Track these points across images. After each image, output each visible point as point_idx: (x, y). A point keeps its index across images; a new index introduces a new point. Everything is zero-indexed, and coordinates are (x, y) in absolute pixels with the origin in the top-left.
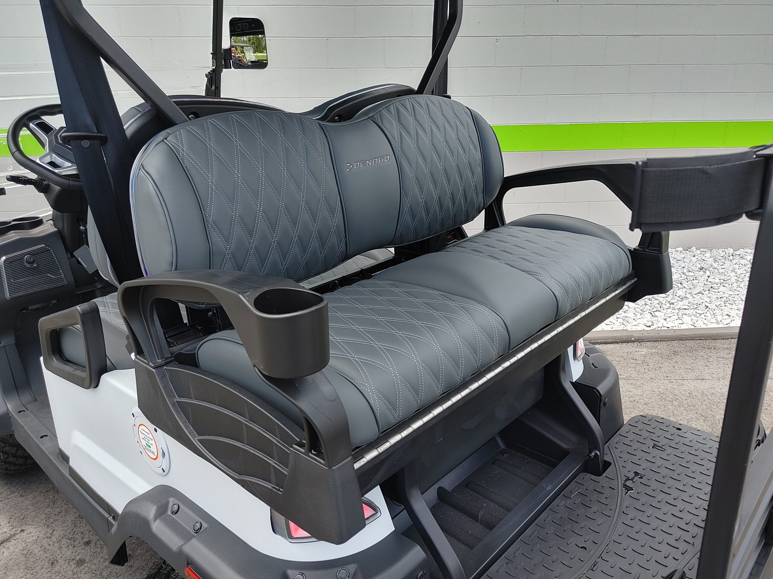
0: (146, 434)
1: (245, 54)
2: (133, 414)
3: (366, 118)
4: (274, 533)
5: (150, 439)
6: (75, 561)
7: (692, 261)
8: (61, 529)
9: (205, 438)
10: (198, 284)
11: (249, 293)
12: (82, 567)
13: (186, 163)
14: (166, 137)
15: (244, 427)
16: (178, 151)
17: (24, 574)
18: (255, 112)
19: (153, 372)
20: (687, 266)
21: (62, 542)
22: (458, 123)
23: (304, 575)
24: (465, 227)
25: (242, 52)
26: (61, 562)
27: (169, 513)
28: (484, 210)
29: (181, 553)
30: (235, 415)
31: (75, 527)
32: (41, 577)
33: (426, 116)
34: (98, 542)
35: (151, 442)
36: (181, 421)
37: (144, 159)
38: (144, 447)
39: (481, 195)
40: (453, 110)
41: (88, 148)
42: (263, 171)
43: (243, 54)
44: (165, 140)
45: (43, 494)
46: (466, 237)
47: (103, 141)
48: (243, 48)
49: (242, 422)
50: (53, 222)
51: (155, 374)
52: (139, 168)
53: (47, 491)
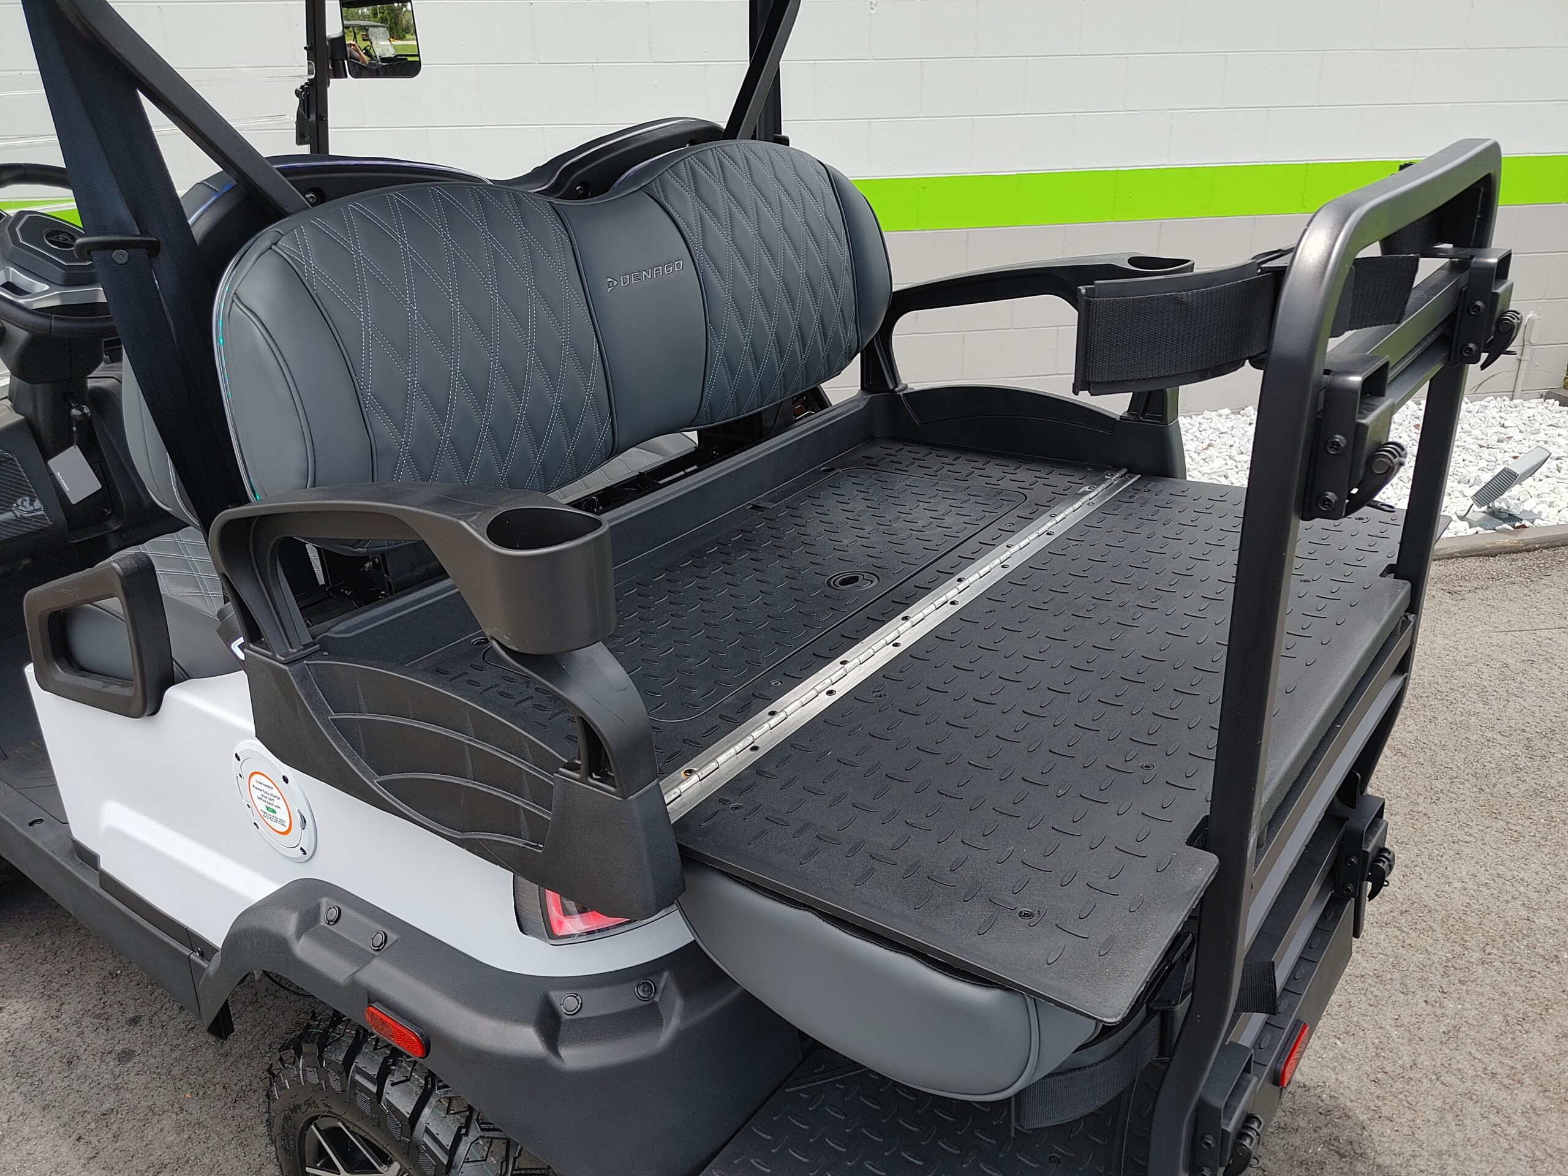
0: (266, 789)
1: (371, 43)
2: (236, 755)
3: (635, 189)
4: (521, 933)
5: (275, 796)
6: (113, 1055)
7: (1247, 434)
8: (78, 1000)
9: (392, 778)
10: (378, 507)
11: (475, 517)
12: (130, 1064)
13: (316, 289)
14: (276, 241)
15: (467, 747)
16: (300, 267)
17: (15, 1085)
18: (433, 186)
19: (284, 670)
20: (1237, 443)
21: (84, 1023)
22: (806, 193)
23: (578, 997)
24: (826, 387)
25: (366, 38)
26: (86, 1059)
27: (323, 923)
28: (859, 354)
29: (354, 984)
30: (448, 732)
31: (105, 994)
32: (50, 1088)
33: (746, 182)
34: (156, 1018)
35: (276, 802)
36: (345, 753)
37: (238, 283)
38: (262, 813)
39: (852, 327)
40: (795, 168)
41: (126, 263)
42: (457, 297)
43: (368, 43)
44: (273, 247)
45: (30, 940)
46: (829, 405)
47: (153, 249)
48: (367, 30)
49: (462, 742)
50: (10, 403)
51: (290, 674)
52: (230, 301)
53: (37, 934)
